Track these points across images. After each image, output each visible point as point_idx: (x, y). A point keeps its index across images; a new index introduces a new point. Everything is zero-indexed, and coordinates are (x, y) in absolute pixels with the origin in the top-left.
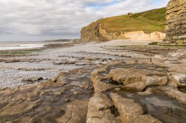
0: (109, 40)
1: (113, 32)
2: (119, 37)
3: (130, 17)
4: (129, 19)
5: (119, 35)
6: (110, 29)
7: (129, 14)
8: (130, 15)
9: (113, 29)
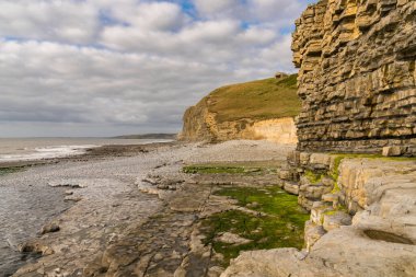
0: (220, 141)
1: (231, 120)
2: (243, 133)
3: (280, 82)
4: (276, 87)
5: (244, 127)
6: (226, 112)
7: (278, 76)
8: (281, 79)
9: (231, 113)
